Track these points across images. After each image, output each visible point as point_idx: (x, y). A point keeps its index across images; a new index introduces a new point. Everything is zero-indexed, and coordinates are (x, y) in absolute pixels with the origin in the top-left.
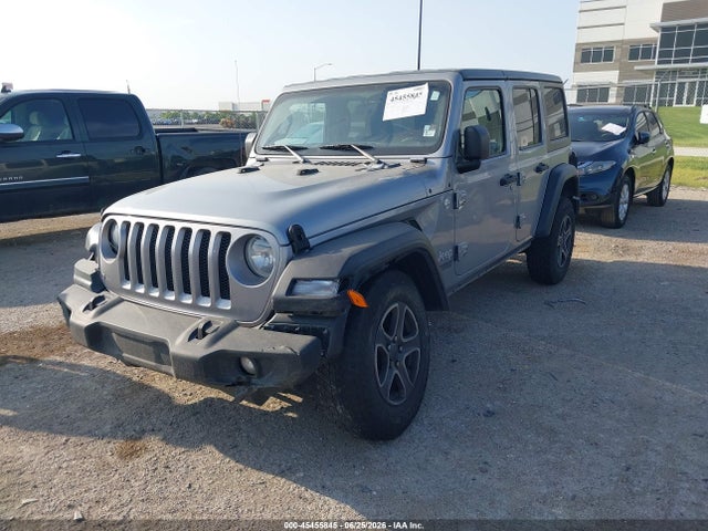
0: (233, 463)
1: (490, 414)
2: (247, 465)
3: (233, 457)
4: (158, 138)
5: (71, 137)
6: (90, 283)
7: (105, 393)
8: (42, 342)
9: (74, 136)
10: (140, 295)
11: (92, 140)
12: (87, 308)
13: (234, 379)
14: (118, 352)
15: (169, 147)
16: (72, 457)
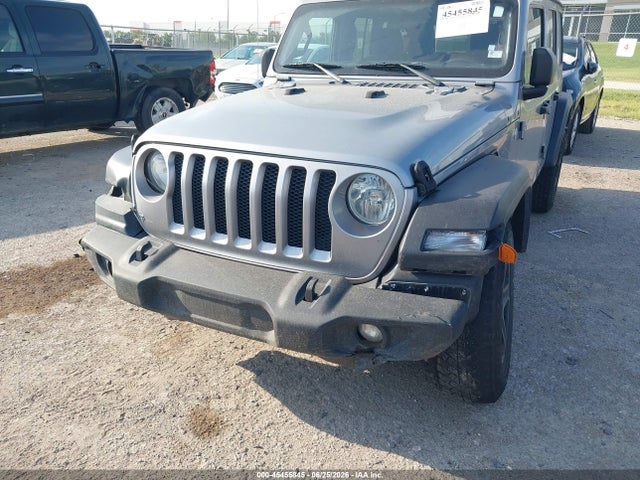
0: (332, 439)
1: (571, 361)
2: (350, 440)
3: (328, 429)
4: (113, 54)
5: (21, 50)
6: (123, 225)
7: (141, 349)
8: (41, 286)
9: (24, 49)
10: (198, 242)
11: (44, 54)
12: (133, 258)
13: (353, 349)
14: (183, 313)
15: (125, 63)
16: (138, 438)
